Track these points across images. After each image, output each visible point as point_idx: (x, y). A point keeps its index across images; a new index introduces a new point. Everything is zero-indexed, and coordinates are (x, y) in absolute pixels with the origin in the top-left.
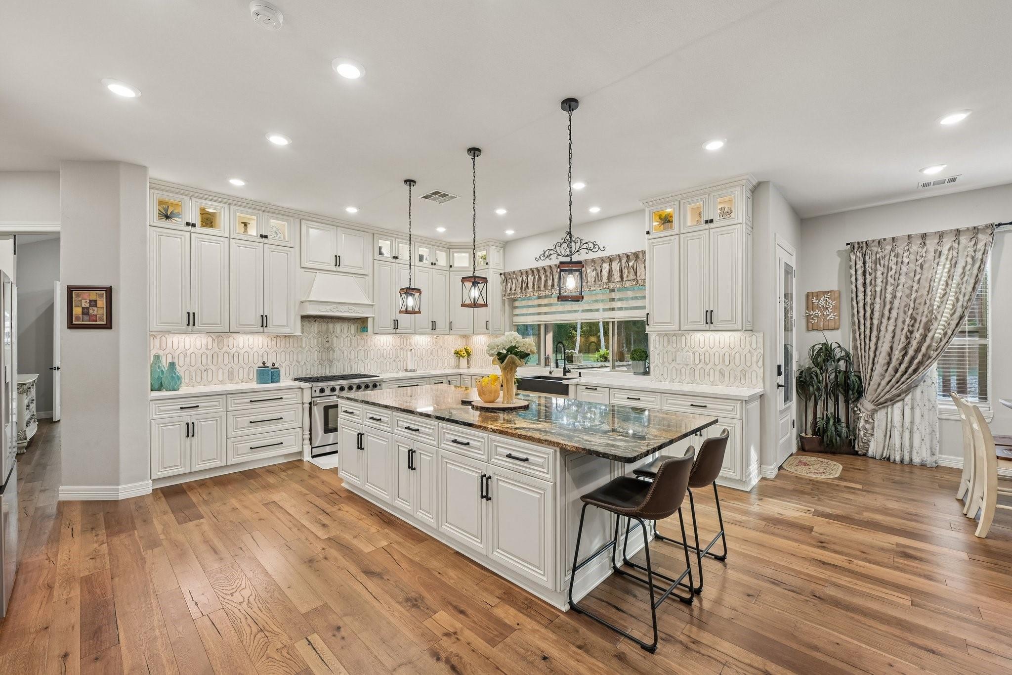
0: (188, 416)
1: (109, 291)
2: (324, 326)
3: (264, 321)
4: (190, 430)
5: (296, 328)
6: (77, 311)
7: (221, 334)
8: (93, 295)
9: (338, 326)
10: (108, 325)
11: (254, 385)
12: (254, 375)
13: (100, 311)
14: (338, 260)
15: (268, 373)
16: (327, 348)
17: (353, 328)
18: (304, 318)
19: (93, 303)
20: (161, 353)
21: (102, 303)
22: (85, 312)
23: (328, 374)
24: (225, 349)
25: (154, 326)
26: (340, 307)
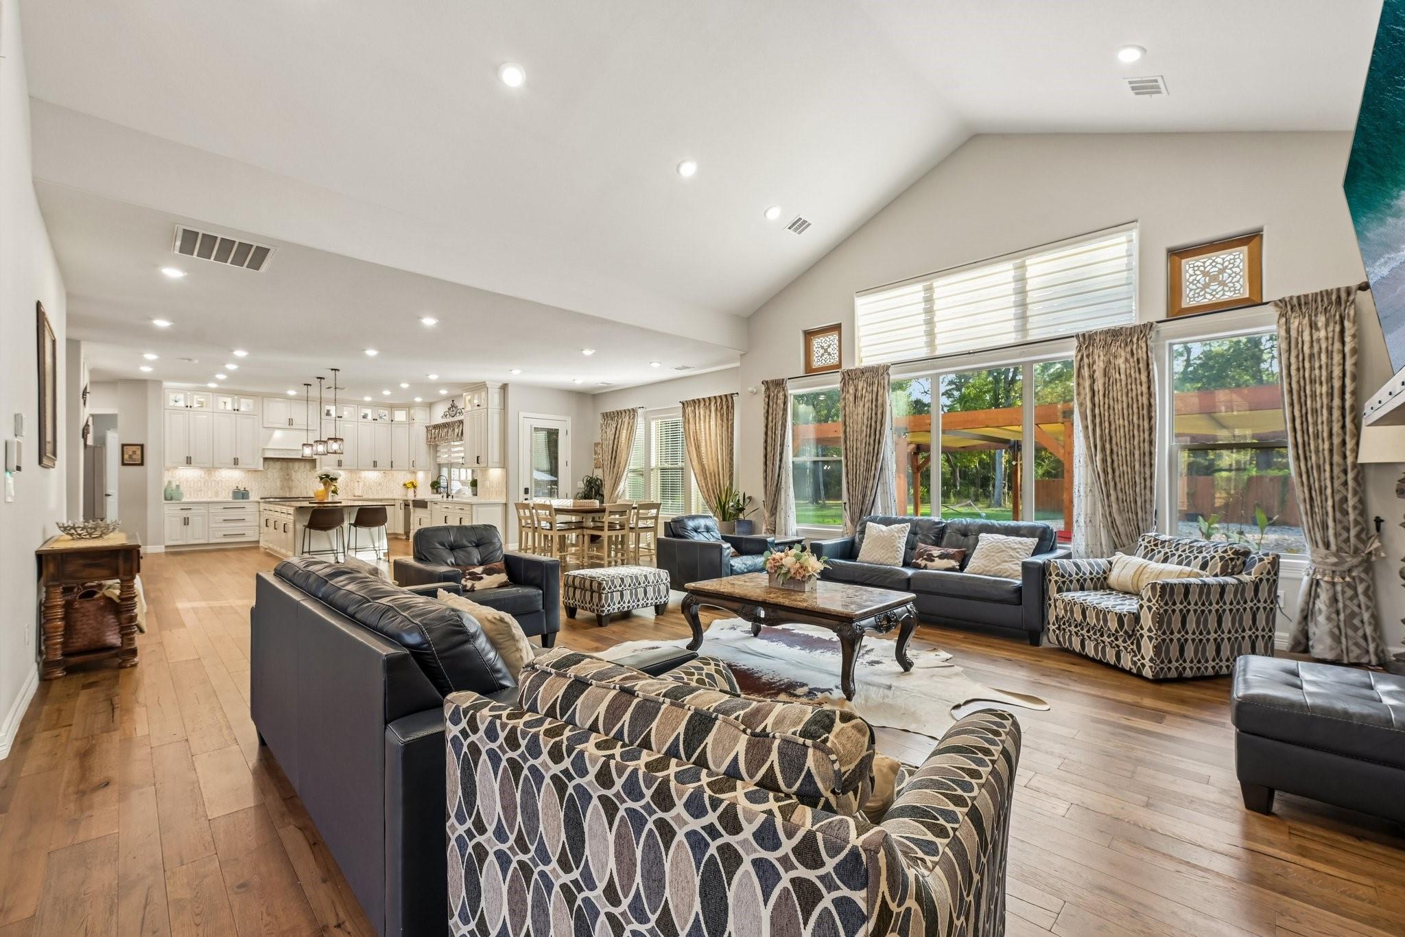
0: (185, 514)
1: (142, 446)
2: (285, 464)
3: (236, 462)
4: (186, 522)
5: (260, 465)
6: (126, 456)
7: (211, 468)
8: (134, 448)
9: (297, 465)
10: (142, 464)
11: (231, 500)
12: (231, 495)
13: (138, 456)
14: (291, 422)
15: (241, 494)
16: (287, 479)
17: (308, 466)
18: (265, 459)
19: (134, 452)
20: (172, 479)
21: (139, 452)
22: (130, 457)
23: (288, 496)
24: (213, 478)
25: (168, 464)
26: (290, 452)
